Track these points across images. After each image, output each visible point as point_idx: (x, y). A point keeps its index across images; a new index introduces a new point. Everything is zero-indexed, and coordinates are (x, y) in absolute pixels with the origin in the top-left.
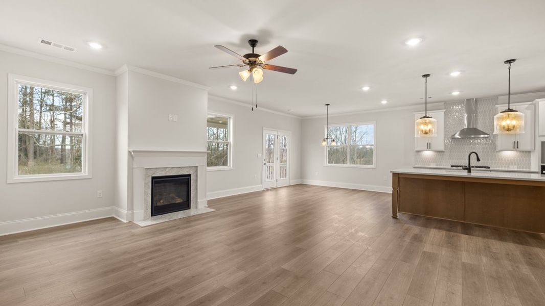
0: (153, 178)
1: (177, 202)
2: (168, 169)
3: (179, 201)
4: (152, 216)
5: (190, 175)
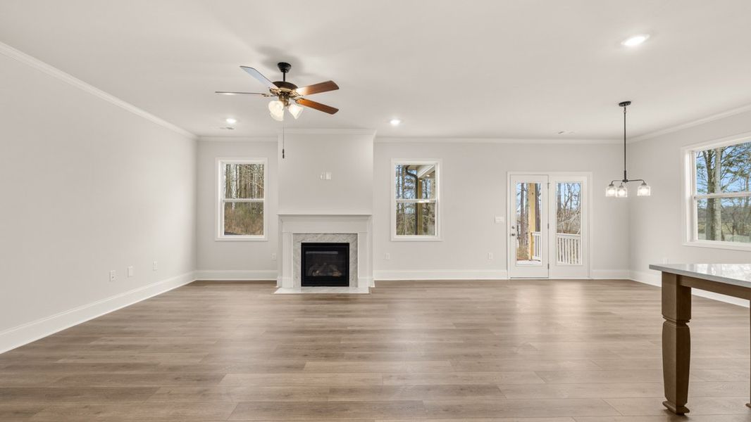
0: (303, 245)
1: (334, 275)
2: (319, 236)
3: (337, 274)
4: (302, 285)
5: (348, 245)
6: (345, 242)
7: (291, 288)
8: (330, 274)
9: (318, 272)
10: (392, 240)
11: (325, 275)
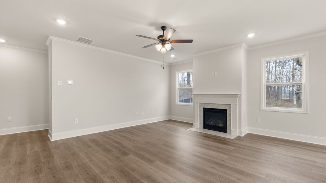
0: (204, 109)
3: (221, 125)
4: (203, 128)
5: (226, 110)
6: (225, 109)
7: (198, 128)
8: (217, 125)
9: (211, 123)
10: (261, 110)
11: (215, 125)
